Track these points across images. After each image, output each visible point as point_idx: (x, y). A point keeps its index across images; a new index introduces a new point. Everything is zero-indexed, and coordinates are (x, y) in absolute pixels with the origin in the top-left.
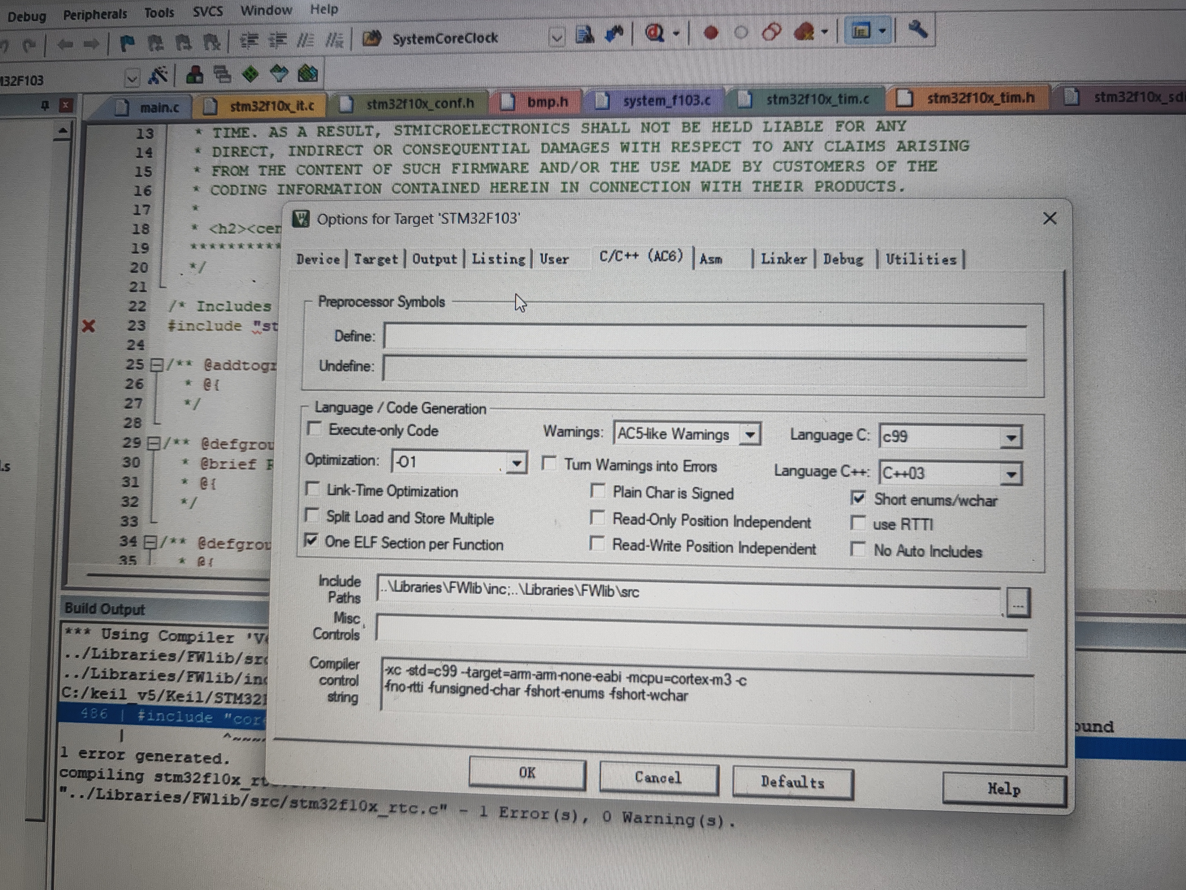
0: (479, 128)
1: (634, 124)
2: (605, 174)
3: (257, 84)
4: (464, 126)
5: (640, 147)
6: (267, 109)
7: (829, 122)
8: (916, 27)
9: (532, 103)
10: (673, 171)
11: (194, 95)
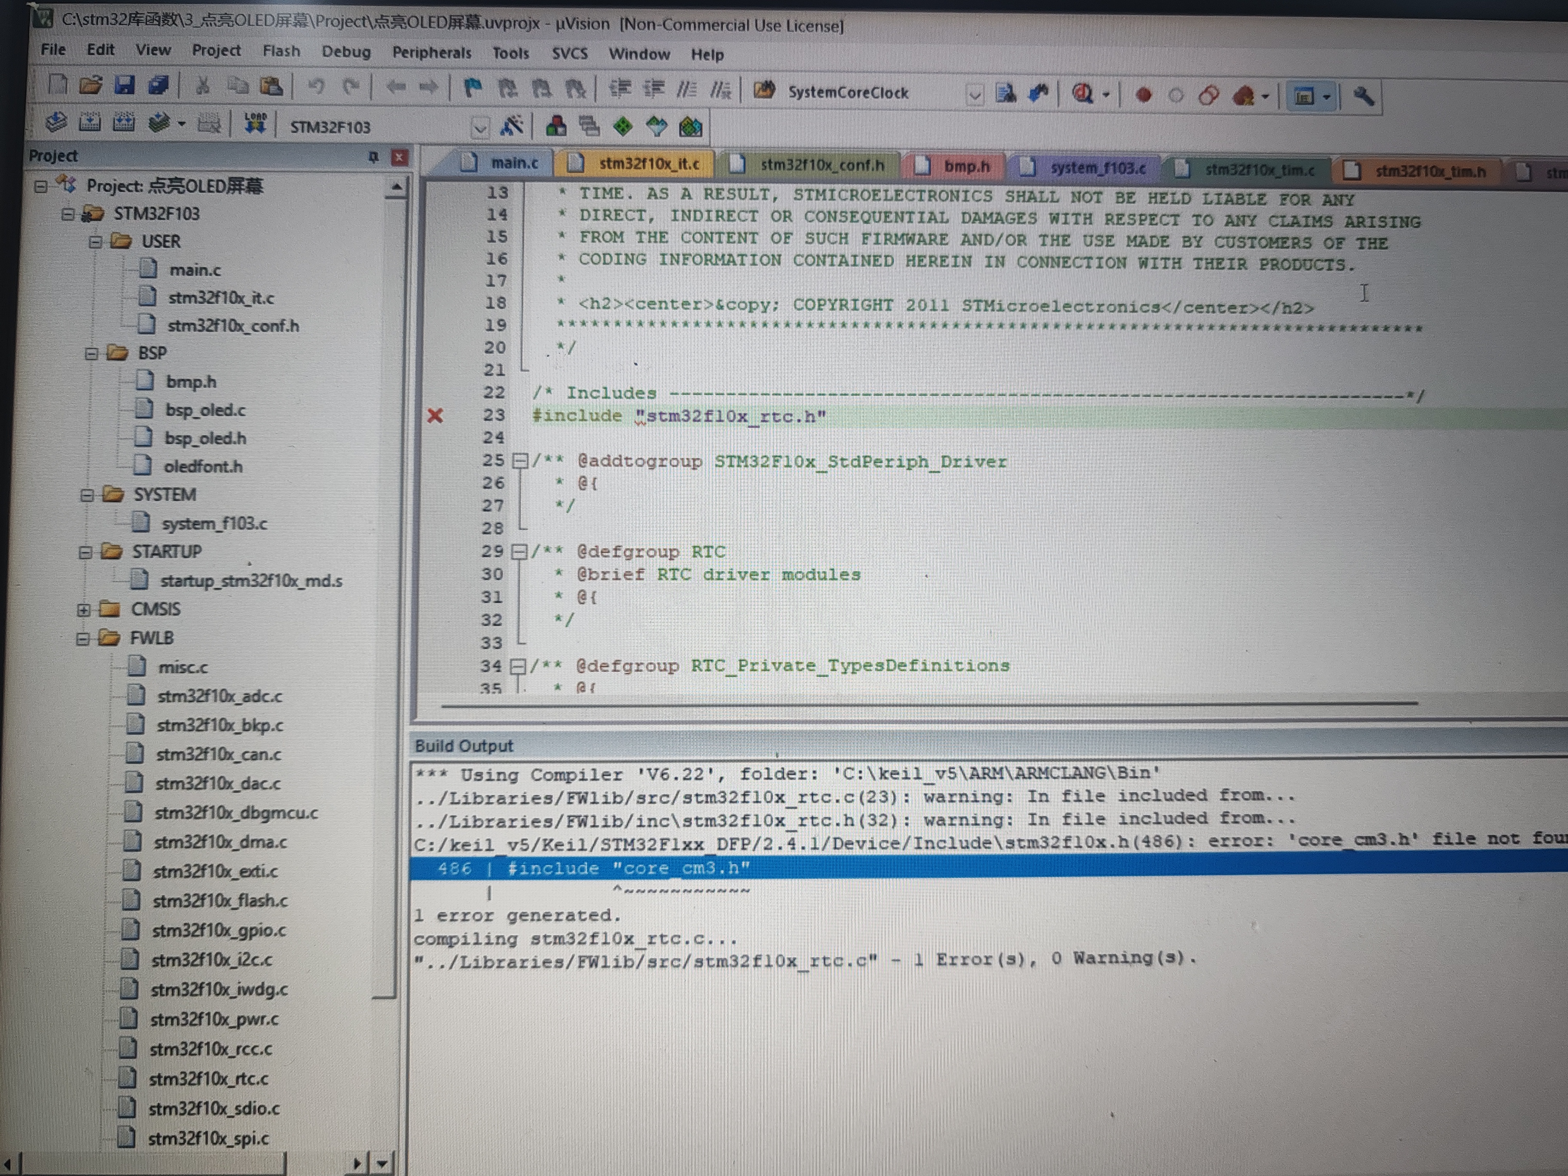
0: (892, 193)
1: (1064, 193)
2: (1034, 247)
3: (630, 137)
4: (874, 191)
5: (1072, 219)
6: (644, 167)
7: (1273, 195)
8: (1362, 94)
9: (950, 166)
10: (1107, 245)
11: (556, 149)
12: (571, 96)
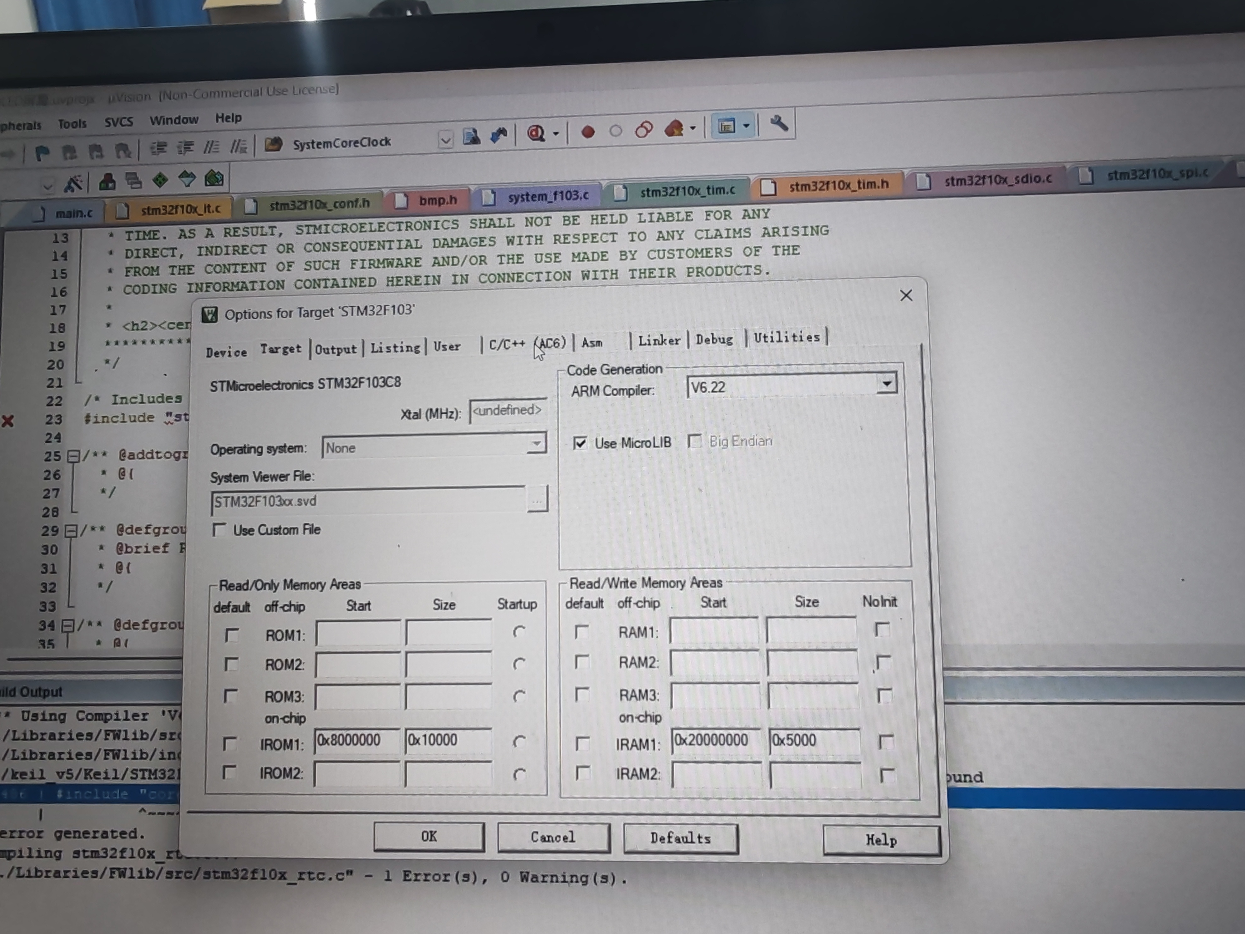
0: (375, 226)
1: (519, 219)
2: (493, 266)
3: (165, 189)
4: (361, 224)
5: (525, 241)
6: (176, 212)
7: (698, 212)
8: (777, 121)
9: (423, 202)
10: (555, 262)
11: (107, 201)
12: (119, 157)
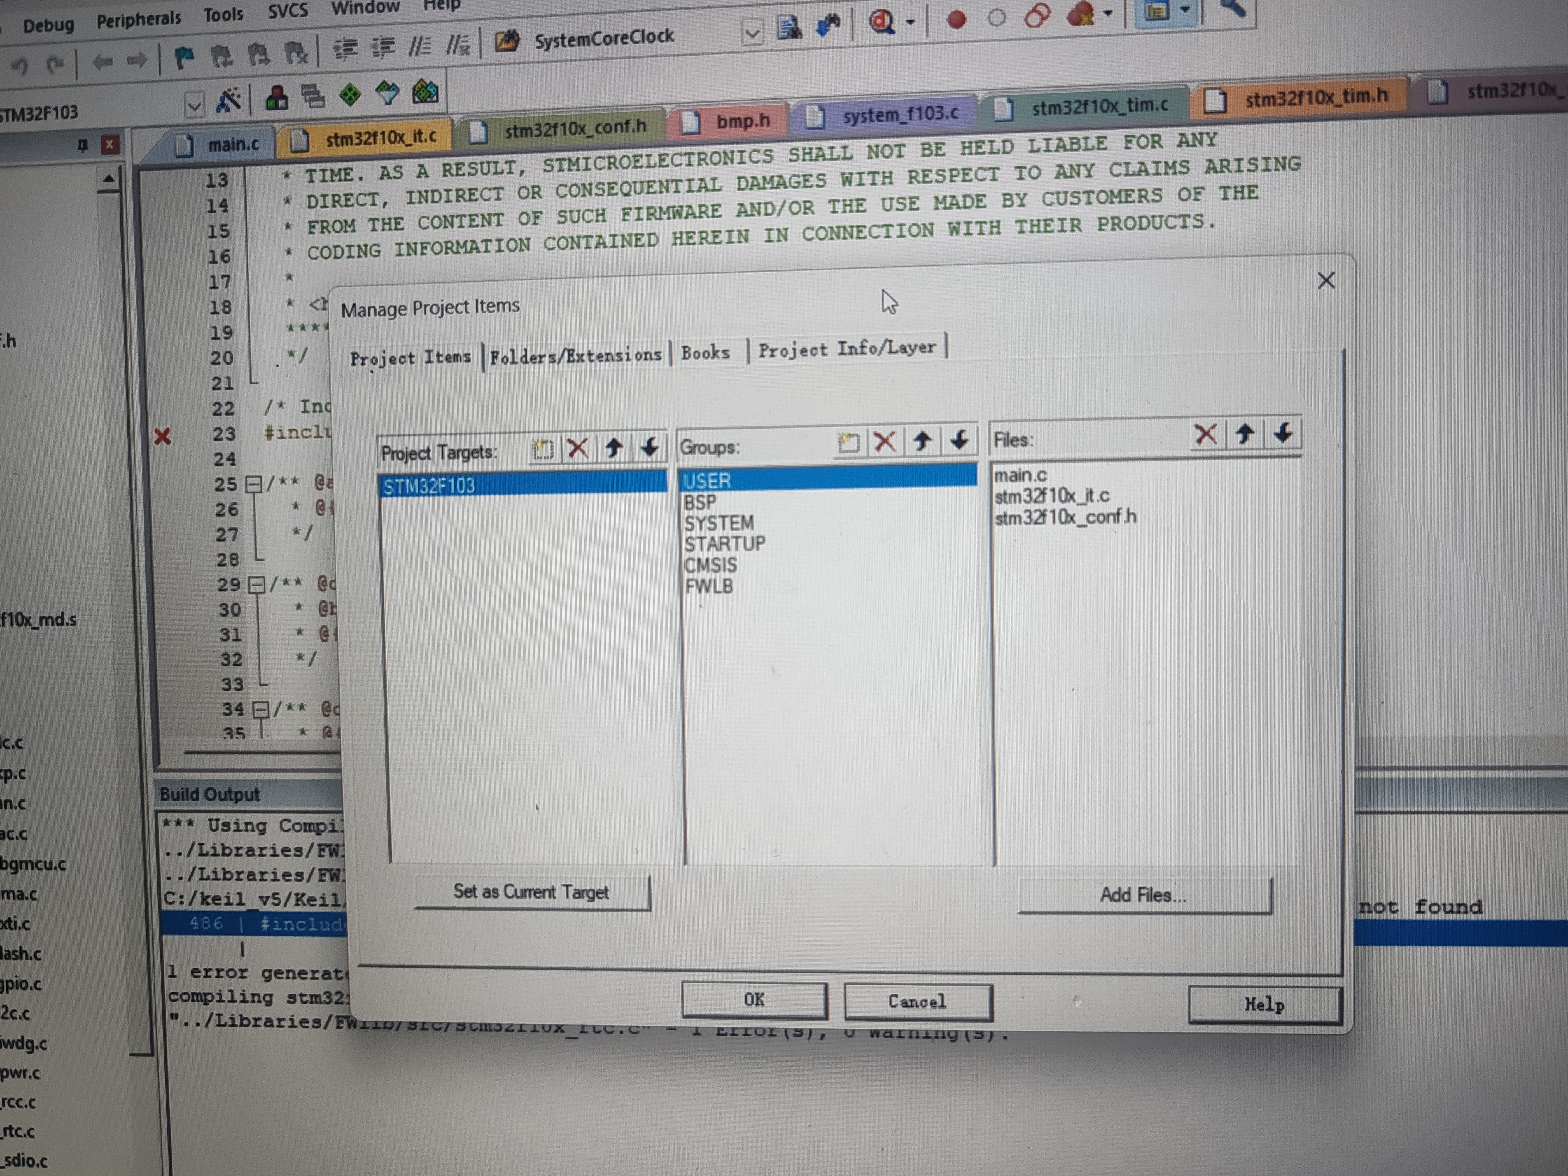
0: (655, 159)
1: (858, 147)
2: (823, 217)
3: (359, 108)
4: (634, 156)
5: (867, 179)
6: (375, 142)
7: (1115, 137)
8: (1230, 3)
9: (723, 123)
10: (911, 209)
11: (278, 126)
12: (291, 62)
